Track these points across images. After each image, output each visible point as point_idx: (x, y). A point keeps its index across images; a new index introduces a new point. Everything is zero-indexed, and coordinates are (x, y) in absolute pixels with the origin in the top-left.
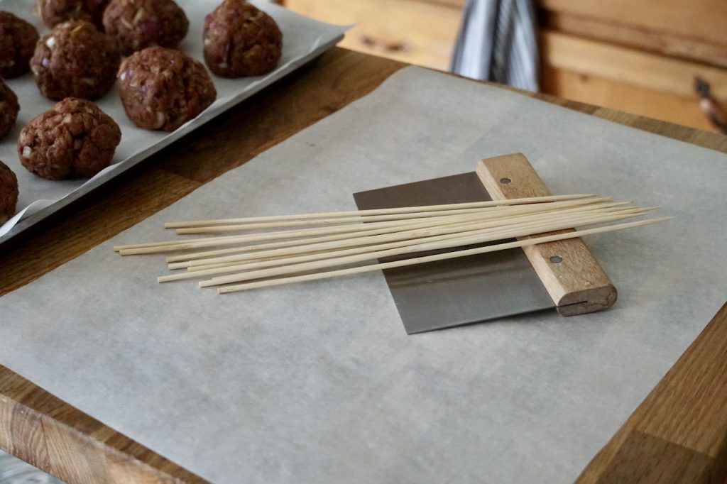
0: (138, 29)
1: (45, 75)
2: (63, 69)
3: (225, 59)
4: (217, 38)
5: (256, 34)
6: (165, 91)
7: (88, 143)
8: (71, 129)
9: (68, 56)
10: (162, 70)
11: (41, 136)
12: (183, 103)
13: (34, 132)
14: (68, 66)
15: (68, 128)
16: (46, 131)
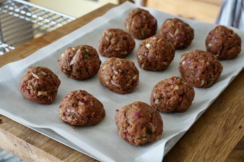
0: (177, 38)
1: (145, 60)
2: (155, 58)
3: (219, 53)
4: (216, 44)
5: (234, 42)
6: (206, 71)
7: (185, 98)
8: (179, 92)
9: (157, 53)
10: (205, 62)
11: (164, 95)
12: (212, 76)
13: (160, 93)
14: (157, 57)
15: (177, 92)
16: (166, 93)
